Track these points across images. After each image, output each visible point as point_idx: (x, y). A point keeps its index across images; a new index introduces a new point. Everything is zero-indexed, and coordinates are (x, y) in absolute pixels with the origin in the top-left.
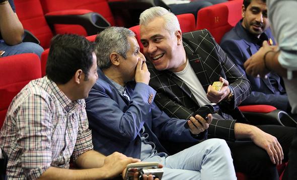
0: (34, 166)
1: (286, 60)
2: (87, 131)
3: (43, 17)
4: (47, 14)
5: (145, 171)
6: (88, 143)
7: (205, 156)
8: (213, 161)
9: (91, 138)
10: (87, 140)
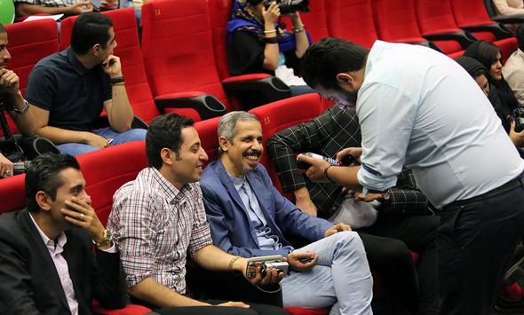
0: (131, 273)
1: (366, 178)
2: (205, 224)
3: (153, 102)
4: (156, 98)
5: (268, 265)
6: (207, 237)
7: (335, 250)
8: (346, 255)
9: (209, 231)
10: (205, 233)
